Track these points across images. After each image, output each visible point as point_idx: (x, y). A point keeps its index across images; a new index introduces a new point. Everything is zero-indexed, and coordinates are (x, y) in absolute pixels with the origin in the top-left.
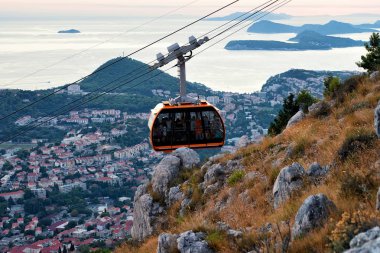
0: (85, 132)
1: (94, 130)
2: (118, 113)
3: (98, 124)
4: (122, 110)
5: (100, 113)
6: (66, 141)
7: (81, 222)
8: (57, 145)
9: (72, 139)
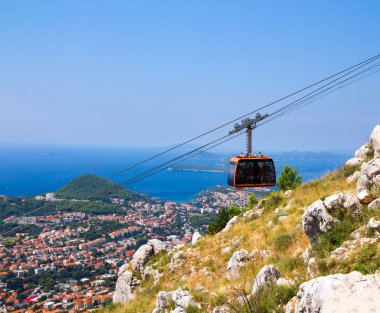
0: (57, 229)
1: (64, 228)
2: (83, 215)
3: (68, 223)
4: (87, 212)
5: (69, 214)
6: (42, 236)
7: (51, 297)
8: (36, 237)
9: (47, 233)
